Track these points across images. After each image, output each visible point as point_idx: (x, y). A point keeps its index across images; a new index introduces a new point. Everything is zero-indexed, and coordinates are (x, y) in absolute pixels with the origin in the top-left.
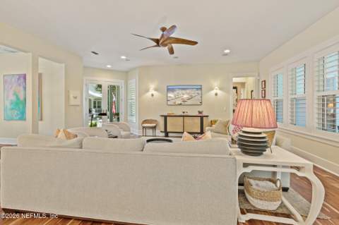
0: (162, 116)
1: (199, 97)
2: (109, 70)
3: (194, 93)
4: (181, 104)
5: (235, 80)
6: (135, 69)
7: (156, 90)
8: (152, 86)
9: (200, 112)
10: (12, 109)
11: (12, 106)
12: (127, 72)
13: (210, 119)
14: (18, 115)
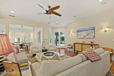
0: (74, 43)
1: (93, 34)
3: (90, 32)
4: (83, 38)
8: (72, 31)
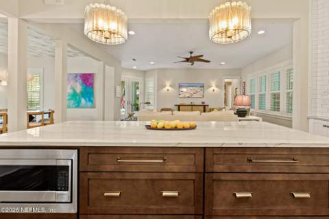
0: (176, 105)
1: (202, 92)
2: (135, 70)
3: (198, 89)
4: (189, 97)
5: (226, 80)
6: (153, 70)
7: (171, 86)
8: (168, 84)
9: (203, 103)
10: (69, 99)
11: (70, 97)
12: (145, 72)
13: (209, 107)
14: (74, 103)
